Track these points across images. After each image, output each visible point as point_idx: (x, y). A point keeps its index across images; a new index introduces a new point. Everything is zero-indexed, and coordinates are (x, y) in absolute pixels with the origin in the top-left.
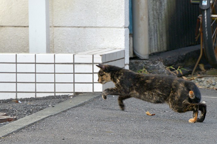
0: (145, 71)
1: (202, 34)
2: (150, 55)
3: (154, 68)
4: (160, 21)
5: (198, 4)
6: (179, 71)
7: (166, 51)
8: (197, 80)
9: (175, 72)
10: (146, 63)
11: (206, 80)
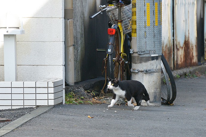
0: (72, 93)
1: (106, 70)
2: (75, 83)
3: (78, 92)
4: (77, 62)
5: (105, 52)
6: (93, 93)
7: (80, 82)
8: (105, 99)
9: (91, 94)
10: (73, 88)
11: (110, 99)
